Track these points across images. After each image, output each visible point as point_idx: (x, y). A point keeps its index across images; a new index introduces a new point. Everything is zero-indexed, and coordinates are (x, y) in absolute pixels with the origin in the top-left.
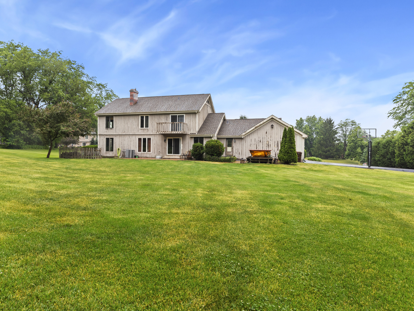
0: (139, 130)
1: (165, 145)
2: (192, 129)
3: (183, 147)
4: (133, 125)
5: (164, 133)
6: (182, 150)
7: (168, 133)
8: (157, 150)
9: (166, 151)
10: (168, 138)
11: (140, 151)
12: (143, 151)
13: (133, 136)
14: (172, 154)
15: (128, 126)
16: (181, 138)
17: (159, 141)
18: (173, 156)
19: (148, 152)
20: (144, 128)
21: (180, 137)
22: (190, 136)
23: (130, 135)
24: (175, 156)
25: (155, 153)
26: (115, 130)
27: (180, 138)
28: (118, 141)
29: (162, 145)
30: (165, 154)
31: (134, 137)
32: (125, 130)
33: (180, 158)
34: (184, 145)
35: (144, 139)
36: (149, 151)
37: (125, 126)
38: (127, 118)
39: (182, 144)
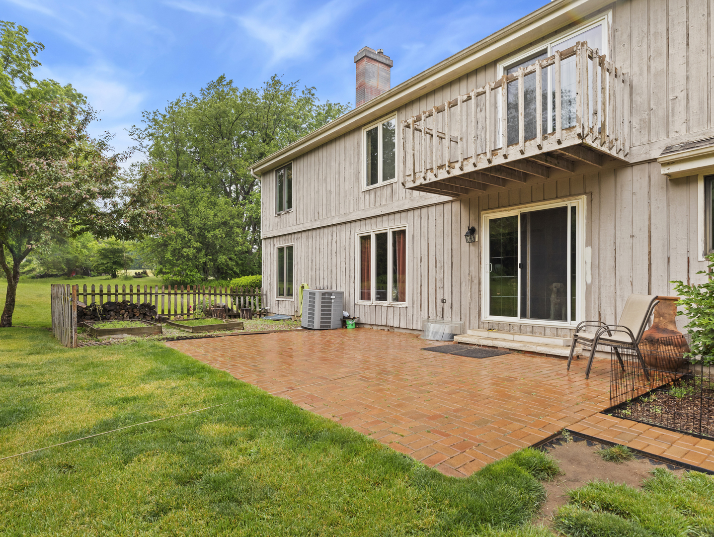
0: (361, 196)
1: (475, 260)
2: (680, 107)
3: (596, 266)
4: (342, 179)
5: (443, 175)
6: (588, 288)
7: (469, 168)
8: (432, 291)
9: (476, 296)
10: (488, 216)
11: (365, 296)
12: (378, 299)
13: (343, 226)
14: (517, 320)
15: (329, 188)
16: (581, 203)
17: (439, 241)
18: (520, 329)
19: (396, 304)
20: (380, 182)
21: (571, 195)
22: (665, 170)
23: (334, 228)
24: (533, 331)
25: (425, 305)
26: (295, 212)
27: (569, 203)
28: (303, 258)
29: (456, 260)
30: (474, 313)
31: (345, 231)
32: (320, 211)
33: (567, 352)
34: (608, 254)
35: (381, 238)
36: (400, 297)
37: (320, 192)
38: (323, 153)
39: (589, 243)
